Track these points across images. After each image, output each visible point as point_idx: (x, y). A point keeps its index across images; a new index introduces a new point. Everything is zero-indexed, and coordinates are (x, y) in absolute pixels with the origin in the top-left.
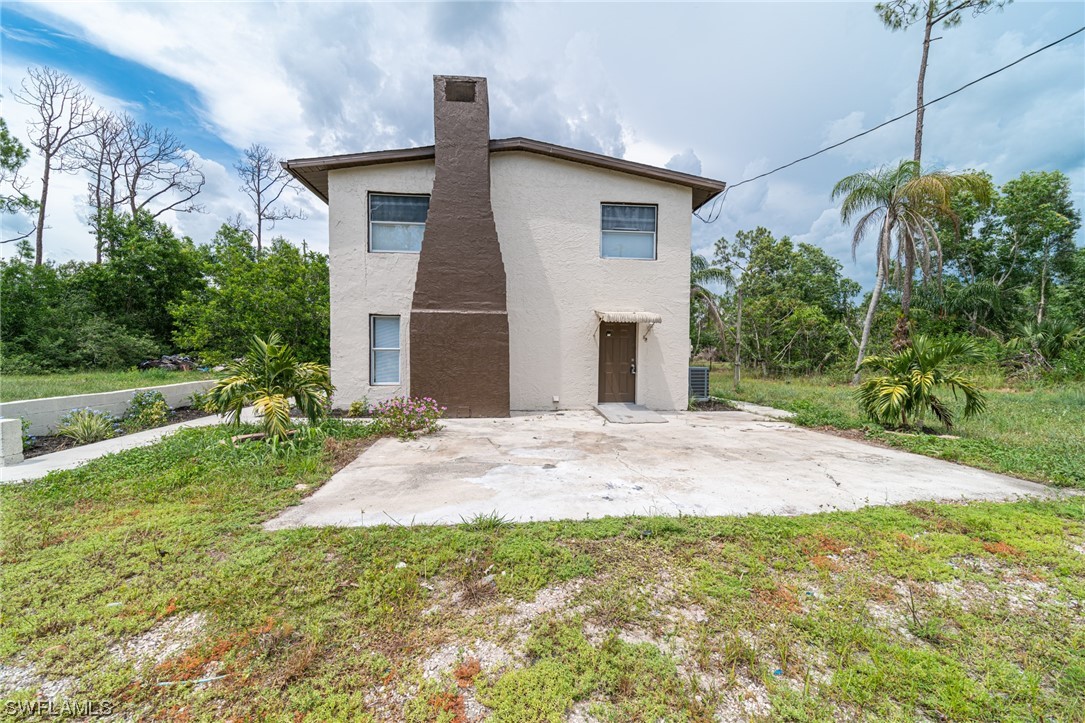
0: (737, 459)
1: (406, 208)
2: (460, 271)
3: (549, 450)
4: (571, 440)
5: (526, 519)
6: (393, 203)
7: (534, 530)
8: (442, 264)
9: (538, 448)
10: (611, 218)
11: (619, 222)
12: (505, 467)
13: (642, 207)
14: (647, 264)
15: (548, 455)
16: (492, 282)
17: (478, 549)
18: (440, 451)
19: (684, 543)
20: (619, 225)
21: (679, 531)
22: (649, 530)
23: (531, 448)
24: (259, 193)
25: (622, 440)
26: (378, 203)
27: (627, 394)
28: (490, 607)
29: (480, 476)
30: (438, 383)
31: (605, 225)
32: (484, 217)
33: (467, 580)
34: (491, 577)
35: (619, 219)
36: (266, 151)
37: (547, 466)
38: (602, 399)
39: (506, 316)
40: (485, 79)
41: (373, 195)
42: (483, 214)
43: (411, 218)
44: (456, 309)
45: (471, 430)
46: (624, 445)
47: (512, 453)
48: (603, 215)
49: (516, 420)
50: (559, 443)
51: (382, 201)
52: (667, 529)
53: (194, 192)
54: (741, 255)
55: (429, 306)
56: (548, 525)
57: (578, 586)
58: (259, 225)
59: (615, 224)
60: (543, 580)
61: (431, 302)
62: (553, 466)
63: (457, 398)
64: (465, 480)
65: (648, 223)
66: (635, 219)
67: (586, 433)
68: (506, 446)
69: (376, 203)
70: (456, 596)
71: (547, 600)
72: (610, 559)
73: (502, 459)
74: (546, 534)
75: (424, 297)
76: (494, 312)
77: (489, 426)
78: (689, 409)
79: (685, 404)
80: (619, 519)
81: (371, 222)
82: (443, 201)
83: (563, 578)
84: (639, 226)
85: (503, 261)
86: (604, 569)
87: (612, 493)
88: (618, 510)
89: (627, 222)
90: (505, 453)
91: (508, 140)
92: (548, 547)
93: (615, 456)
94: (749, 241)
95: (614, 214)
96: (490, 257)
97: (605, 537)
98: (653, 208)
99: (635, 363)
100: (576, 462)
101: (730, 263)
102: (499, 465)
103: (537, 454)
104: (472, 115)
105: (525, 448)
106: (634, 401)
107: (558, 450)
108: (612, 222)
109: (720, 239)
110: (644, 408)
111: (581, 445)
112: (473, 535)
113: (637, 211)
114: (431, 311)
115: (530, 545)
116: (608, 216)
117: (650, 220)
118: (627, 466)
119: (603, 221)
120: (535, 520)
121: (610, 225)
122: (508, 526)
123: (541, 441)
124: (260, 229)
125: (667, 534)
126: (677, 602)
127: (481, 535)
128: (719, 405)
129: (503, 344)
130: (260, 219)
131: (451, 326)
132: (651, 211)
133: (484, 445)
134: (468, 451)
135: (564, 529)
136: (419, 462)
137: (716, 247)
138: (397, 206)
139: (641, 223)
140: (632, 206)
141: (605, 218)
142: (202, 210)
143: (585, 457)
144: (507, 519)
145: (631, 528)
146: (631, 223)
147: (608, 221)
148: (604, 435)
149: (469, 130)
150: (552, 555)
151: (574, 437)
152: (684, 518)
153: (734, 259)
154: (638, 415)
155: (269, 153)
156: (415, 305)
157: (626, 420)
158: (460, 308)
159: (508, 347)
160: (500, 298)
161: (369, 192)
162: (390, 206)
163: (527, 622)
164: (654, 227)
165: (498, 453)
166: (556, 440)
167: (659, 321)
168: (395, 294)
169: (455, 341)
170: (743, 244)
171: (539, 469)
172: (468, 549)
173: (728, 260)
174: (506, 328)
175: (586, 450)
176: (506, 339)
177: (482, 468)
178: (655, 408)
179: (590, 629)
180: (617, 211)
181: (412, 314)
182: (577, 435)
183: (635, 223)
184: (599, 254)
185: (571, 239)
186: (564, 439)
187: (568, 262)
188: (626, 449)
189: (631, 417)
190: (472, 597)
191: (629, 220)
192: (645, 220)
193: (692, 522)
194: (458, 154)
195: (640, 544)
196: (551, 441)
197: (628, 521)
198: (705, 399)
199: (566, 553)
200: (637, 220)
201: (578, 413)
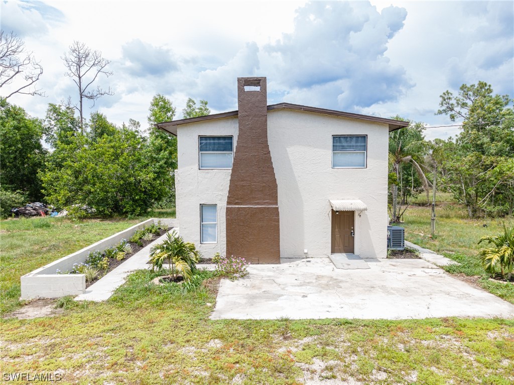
0: (393, 294)
1: (219, 144)
2: (252, 184)
3: (303, 287)
4: (314, 281)
5: (298, 318)
6: (212, 141)
7: (301, 322)
8: (243, 181)
9: (298, 286)
10: (338, 144)
11: (343, 146)
12: (285, 296)
13: (357, 137)
14: (360, 172)
15: (303, 290)
16: (270, 190)
17: (284, 327)
18: (253, 287)
19: (351, 327)
20: (343, 148)
21: (351, 323)
22: (340, 322)
23: (295, 286)
24: (80, 78)
25: (341, 281)
26: (204, 141)
27: (349, 249)
28: (291, 341)
29: (275, 301)
30: (241, 245)
31: (335, 148)
32: (265, 154)
33: (283, 334)
34: (290, 334)
35: (344, 144)
36: (83, 45)
37: (304, 296)
38: (333, 252)
39: (278, 208)
40: (266, 78)
41: (201, 138)
42: (265, 152)
43: (222, 149)
44: (251, 205)
45: (262, 273)
46: (341, 284)
47: (286, 289)
48: (334, 143)
49: (284, 266)
50: (308, 283)
51: (206, 140)
52: (347, 323)
53: (34, 79)
54: (464, 105)
55: (236, 204)
56: (306, 320)
57: (316, 337)
58: (81, 102)
59: (341, 148)
60: (305, 335)
61: (237, 201)
62: (306, 297)
63: (251, 253)
64: (270, 302)
65: (361, 146)
66: (353, 143)
67: (323, 276)
68: (283, 285)
69: (202, 141)
70: (281, 338)
71: (307, 340)
72: (326, 331)
73: (282, 292)
74: (305, 323)
75: (233, 199)
76: (271, 206)
77: (270, 271)
78: (387, 258)
79: (385, 254)
80: (331, 319)
81: (200, 152)
82: (243, 146)
83: (311, 335)
84: (356, 148)
85: (276, 177)
86: (324, 333)
87: (329, 309)
88: (331, 316)
89: (348, 146)
90: (283, 289)
91: (277, 105)
92: (306, 327)
93: (335, 291)
94: (471, 93)
95: (340, 142)
96: (268, 176)
97: (325, 325)
98: (364, 138)
99: (354, 230)
100: (317, 294)
101: (453, 112)
102: (282, 295)
103: (298, 289)
104: (259, 98)
105: (292, 286)
106: (353, 252)
107: (308, 287)
108: (339, 146)
109: (445, 91)
110: (359, 258)
111: (319, 284)
112: (282, 323)
113: (354, 139)
114: (237, 206)
115: (301, 326)
116: (337, 143)
117: (363, 144)
118: (339, 297)
119: (333, 146)
120: (301, 319)
121: (338, 148)
122: (292, 320)
123: (299, 282)
124: (81, 105)
125: (346, 324)
126: (344, 342)
127: (284, 322)
128: (409, 253)
129: (276, 223)
130: (81, 97)
131: (248, 214)
132: (363, 139)
133: (272, 284)
134: (266, 287)
135: (311, 322)
136: (247, 293)
137: (441, 99)
138: (214, 143)
139: (357, 146)
140: (351, 137)
141: (335, 144)
142: (43, 95)
143: (321, 292)
144: (291, 319)
145: (334, 322)
146: (350, 146)
147: (336, 146)
148: (332, 277)
149: (257, 107)
150: (308, 329)
151: (316, 279)
152: (354, 320)
153: (457, 109)
154: (355, 263)
155: (86, 47)
156: (228, 203)
157: (346, 267)
158: (252, 204)
159: (279, 225)
160: (274, 198)
161: (199, 136)
162: (210, 143)
163: (302, 344)
164: (365, 148)
165: (279, 289)
166: (307, 281)
167: (366, 209)
168: (214, 192)
169: (250, 223)
170: (466, 95)
171: (300, 298)
172: (281, 327)
173: (452, 110)
174: (278, 214)
175: (322, 287)
176: (278, 221)
177: (276, 297)
178: (366, 257)
179: (318, 346)
180: (342, 139)
181: (227, 208)
182: (318, 277)
183: (353, 146)
184: (331, 166)
185: (314, 158)
186: (311, 281)
187: (312, 172)
188: (341, 288)
189: (349, 265)
190: (285, 338)
191: (350, 144)
192: (359, 144)
193: (357, 321)
194: (251, 120)
195: (337, 327)
196: (304, 282)
197: (334, 320)
198: (401, 249)
199: (312, 328)
200: (354, 144)
201: (319, 260)
